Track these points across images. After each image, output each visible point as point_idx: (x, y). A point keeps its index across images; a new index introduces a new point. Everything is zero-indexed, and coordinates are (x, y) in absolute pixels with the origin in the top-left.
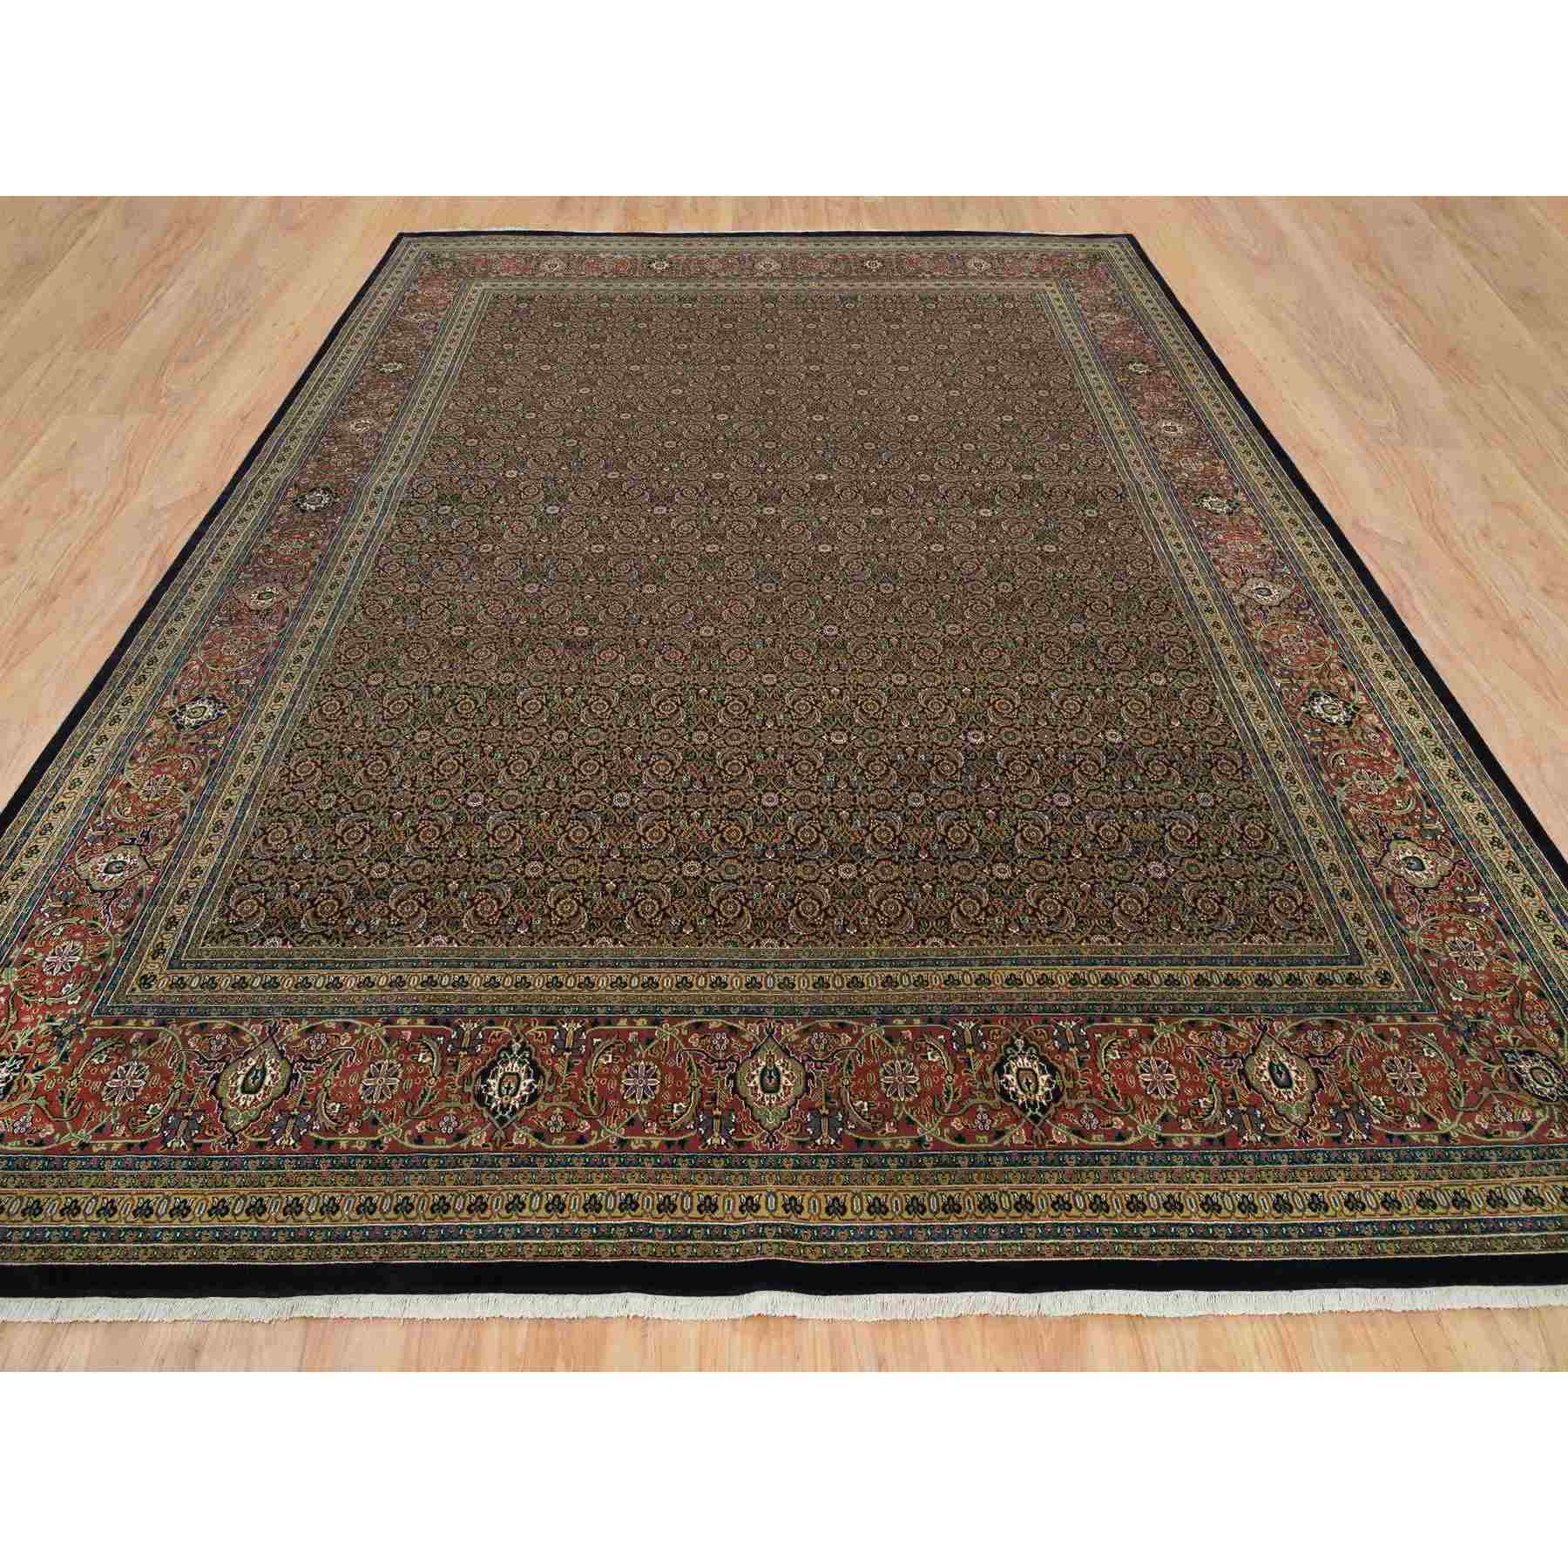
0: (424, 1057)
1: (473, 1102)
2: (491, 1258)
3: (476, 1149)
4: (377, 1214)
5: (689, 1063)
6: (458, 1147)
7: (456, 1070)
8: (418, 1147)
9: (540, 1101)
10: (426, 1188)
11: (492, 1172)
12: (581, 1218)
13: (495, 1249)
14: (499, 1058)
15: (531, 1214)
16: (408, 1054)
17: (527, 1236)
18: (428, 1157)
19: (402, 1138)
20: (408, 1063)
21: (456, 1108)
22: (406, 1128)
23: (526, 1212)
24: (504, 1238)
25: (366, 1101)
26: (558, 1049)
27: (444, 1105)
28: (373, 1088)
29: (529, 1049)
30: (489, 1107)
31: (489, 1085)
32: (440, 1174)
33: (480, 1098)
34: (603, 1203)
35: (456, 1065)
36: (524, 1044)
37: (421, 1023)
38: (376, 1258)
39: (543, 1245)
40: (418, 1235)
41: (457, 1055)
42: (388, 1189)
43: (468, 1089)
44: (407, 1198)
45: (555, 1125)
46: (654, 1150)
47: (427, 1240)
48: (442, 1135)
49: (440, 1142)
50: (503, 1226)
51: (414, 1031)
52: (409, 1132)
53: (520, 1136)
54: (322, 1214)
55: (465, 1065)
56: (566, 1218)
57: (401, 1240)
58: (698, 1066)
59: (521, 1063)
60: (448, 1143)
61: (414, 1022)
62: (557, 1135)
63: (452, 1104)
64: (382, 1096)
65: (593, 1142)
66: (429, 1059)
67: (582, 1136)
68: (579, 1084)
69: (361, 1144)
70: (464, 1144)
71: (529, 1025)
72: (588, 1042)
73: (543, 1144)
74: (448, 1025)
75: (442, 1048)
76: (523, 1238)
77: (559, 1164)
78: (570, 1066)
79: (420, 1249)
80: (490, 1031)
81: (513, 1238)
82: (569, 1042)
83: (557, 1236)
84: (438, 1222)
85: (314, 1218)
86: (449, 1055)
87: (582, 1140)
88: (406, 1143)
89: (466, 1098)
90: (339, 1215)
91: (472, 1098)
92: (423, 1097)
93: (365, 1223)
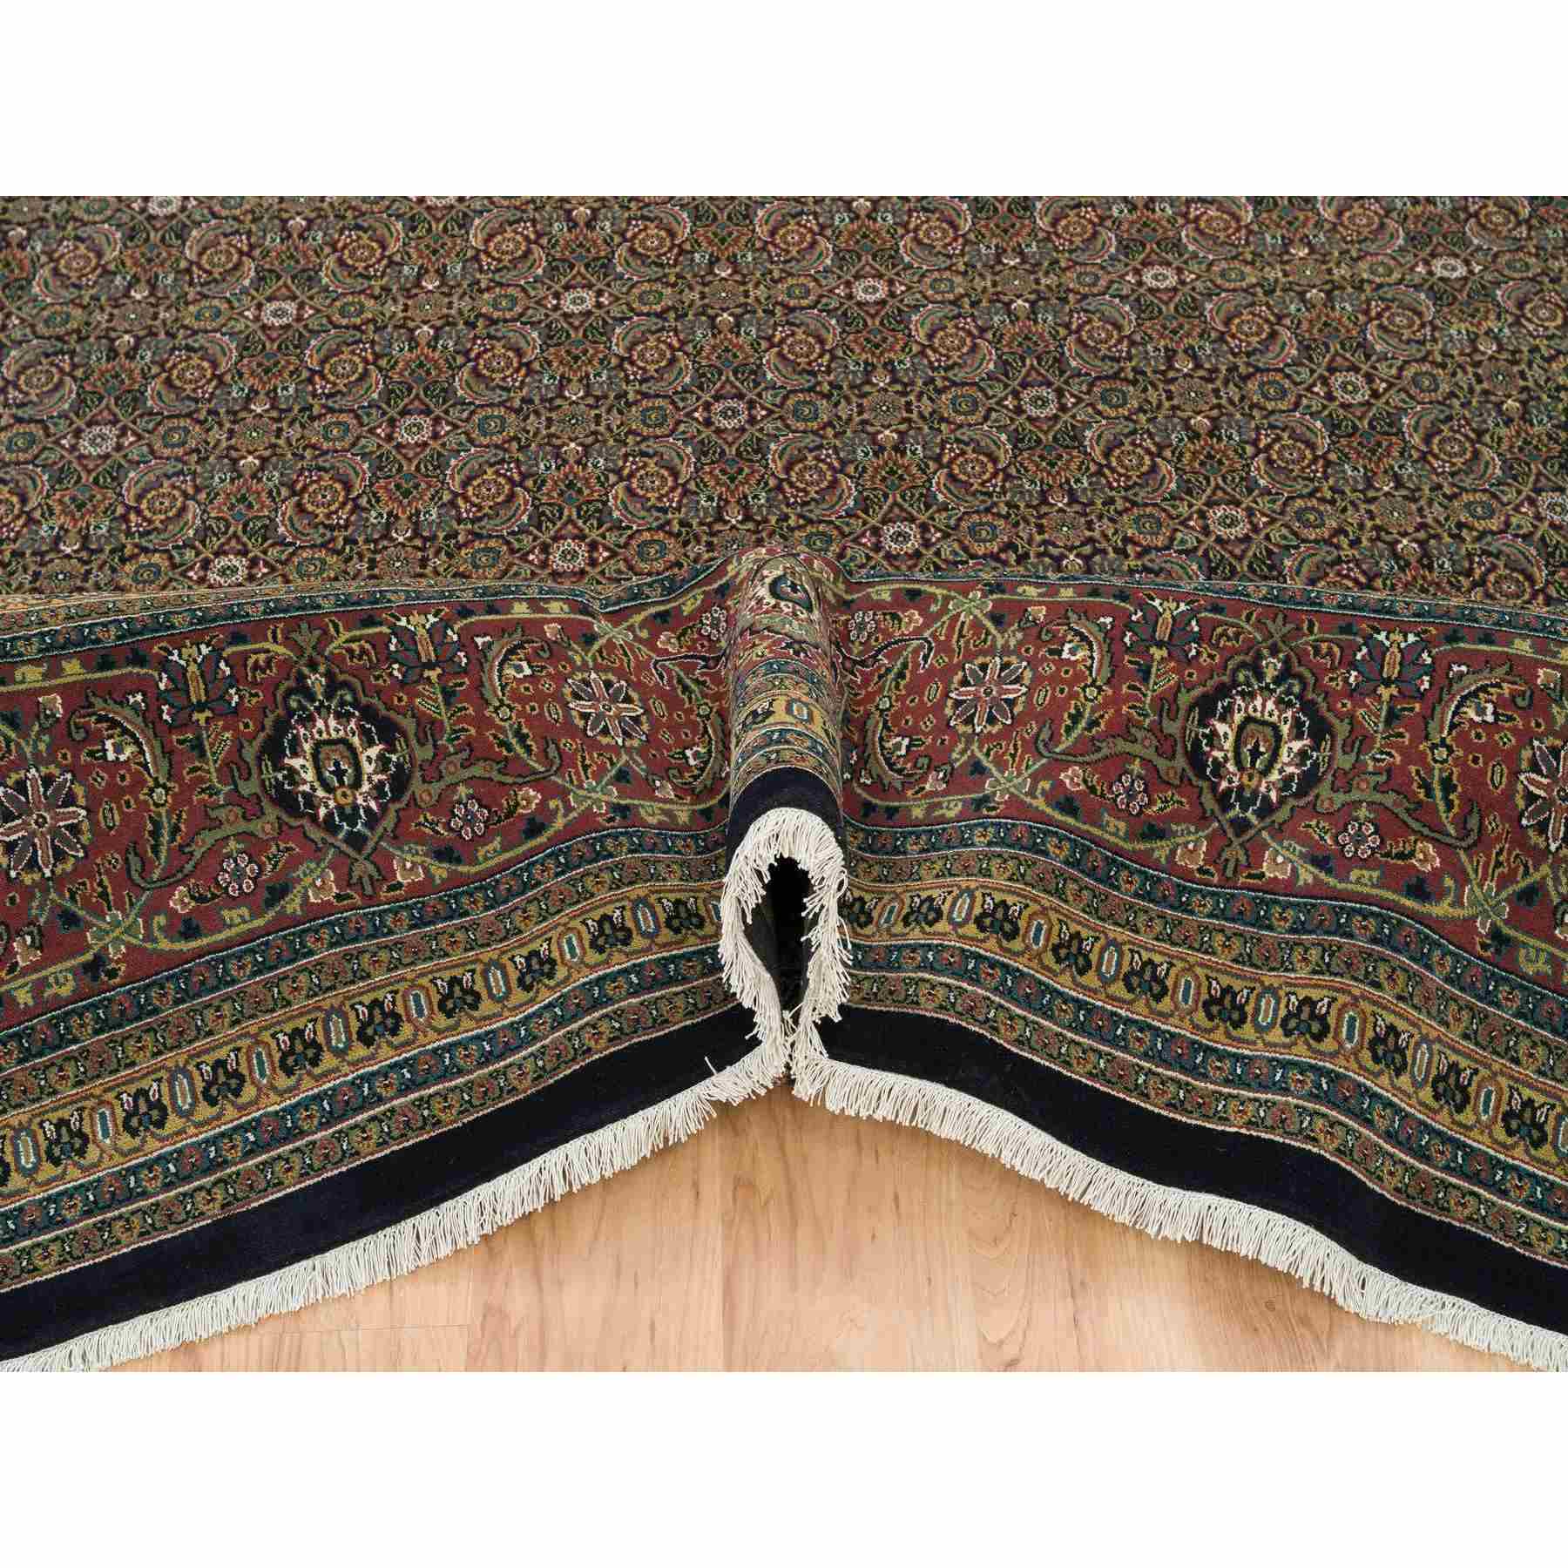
0: (118, 749)
1: (272, 813)
2: (452, 1121)
3: (325, 909)
4: (174, 1123)
5: (680, 681)
6: (281, 915)
7: (202, 754)
8: (194, 944)
9: (416, 786)
10: (251, 1026)
11: (380, 947)
12: (592, 968)
13: (453, 1099)
14: (291, 713)
15: (497, 1008)
16: (77, 746)
17: (509, 1050)
18: (223, 961)
19: (149, 937)
20: (88, 768)
21: (239, 836)
22: (147, 914)
23: (487, 1006)
24: (461, 1072)
25: (27, 879)
26: (407, 669)
27: (208, 838)
28: (28, 841)
29: (346, 685)
30: (314, 818)
31: (292, 770)
32: (268, 985)
33: (286, 800)
34: (630, 924)
35: (198, 746)
36: (329, 675)
37: (73, 669)
38: (214, 1212)
39: (542, 1052)
40: (279, 1131)
41: (188, 724)
42: (171, 1059)
43: (249, 788)
44: (220, 1064)
45: (469, 820)
46: (685, 828)
47: (303, 1134)
48: (233, 902)
49: (238, 920)
50: (449, 1048)
51: (64, 690)
52: (161, 920)
53: (409, 866)
54: (56, 1162)
55: (220, 741)
56: (566, 980)
57: (249, 1154)
58: (697, 681)
59: (342, 717)
60: (255, 915)
61: (55, 671)
62: (482, 839)
63: (228, 830)
64: (59, 856)
65: (560, 823)
66: (128, 751)
67: (531, 820)
68: (482, 722)
69: (63, 981)
70: (293, 905)
71: (325, 632)
72: (466, 643)
73: (463, 869)
74: (139, 660)
75: (150, 717)
76: (501, 1057)
77: (511, 894)
78: (448, 695)
79: (296, 1159)
80: (245, 656)
81: (481, 1065)
82: (427, 652)
83: (560, 1022)
84: (309, 1088)
85: (41, 1177)
86: (171, 728)
87: (534, 827)
88: (164, 945)
89: (251, 809)
90: (93, 1153)
91: (265, 803)
92: (155, 834)
93: (154, 1148)
